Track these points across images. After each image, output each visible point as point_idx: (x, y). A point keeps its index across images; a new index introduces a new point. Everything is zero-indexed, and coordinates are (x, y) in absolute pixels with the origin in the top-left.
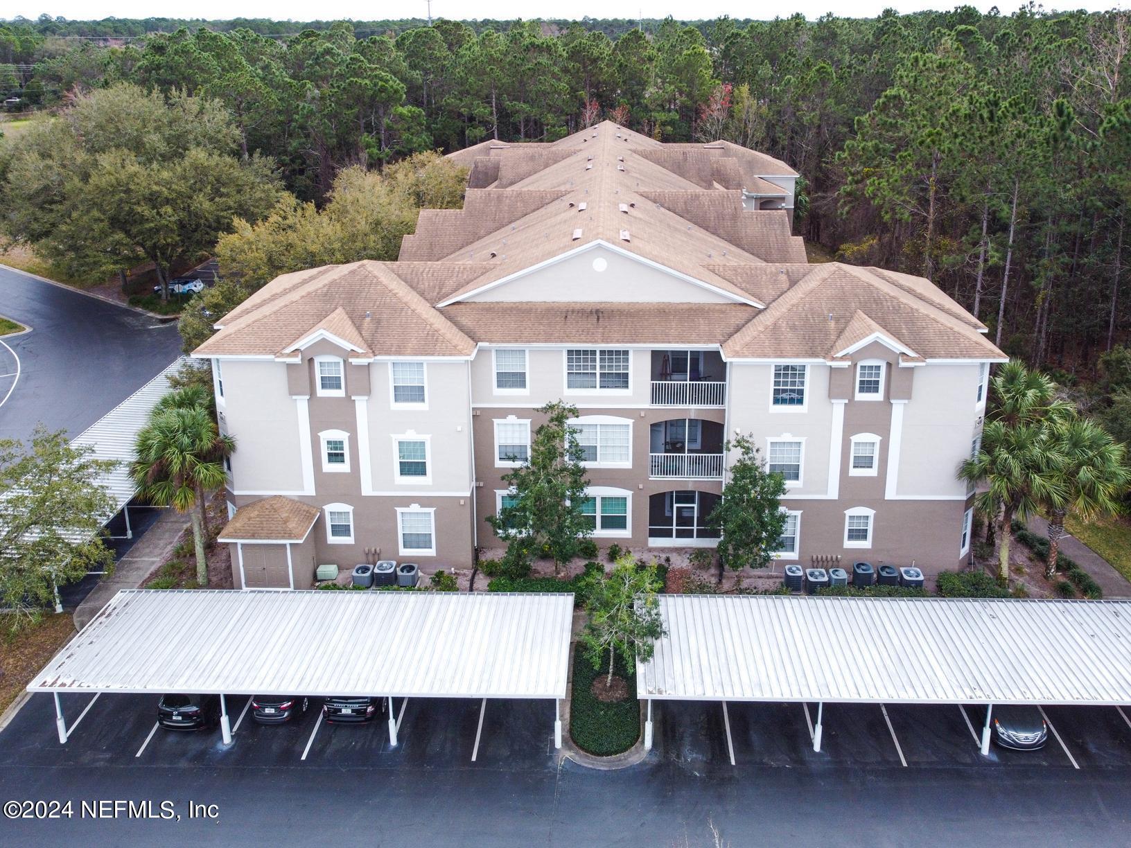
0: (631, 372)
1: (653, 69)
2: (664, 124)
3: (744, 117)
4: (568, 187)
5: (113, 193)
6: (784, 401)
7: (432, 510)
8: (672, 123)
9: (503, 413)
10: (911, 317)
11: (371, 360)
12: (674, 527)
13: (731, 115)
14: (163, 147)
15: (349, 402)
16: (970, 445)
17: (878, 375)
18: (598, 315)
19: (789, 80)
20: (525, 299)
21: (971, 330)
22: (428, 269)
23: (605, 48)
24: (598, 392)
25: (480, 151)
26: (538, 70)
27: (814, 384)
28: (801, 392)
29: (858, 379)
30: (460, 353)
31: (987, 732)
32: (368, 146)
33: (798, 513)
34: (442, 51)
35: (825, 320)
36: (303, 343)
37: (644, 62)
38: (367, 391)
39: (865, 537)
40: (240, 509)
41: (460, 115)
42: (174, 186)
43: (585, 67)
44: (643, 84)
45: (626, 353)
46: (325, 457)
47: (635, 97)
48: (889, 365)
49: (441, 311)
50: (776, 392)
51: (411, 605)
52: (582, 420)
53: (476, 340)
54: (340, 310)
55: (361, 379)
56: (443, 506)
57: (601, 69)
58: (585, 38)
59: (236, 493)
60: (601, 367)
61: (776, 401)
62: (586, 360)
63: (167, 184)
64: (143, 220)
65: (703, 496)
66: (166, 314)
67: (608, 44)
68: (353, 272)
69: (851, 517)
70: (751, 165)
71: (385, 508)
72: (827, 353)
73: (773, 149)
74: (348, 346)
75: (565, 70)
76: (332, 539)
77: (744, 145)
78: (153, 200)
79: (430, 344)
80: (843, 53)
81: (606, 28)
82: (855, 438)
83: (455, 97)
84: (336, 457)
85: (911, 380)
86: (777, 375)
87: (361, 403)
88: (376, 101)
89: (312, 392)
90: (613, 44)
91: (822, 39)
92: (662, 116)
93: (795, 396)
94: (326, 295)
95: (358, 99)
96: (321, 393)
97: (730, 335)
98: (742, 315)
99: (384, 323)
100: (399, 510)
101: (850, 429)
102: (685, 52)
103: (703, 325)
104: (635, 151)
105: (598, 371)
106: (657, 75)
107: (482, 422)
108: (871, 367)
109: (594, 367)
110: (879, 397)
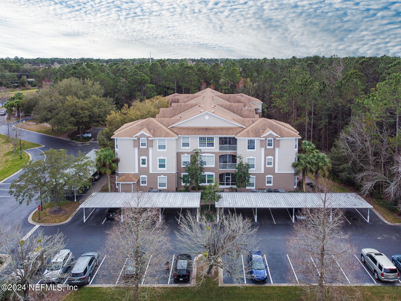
0: (214, 143)
1: (222, 74)
2: (225, 90)
3: (249, 87)
4: (198, 103)
5: (72, 107)
6: (250, 149)
7: (166, 177)
8: (228, 89)
9: (184, 153)
10: (280, 129)
11: (153, 138)
12: (225, 183)
13: (245, 87)
14: (83, 95)
15: (148, 149)
16: (294, 159)
17: (272, 142)
18: (207, 130)
19: (261, 77)
20: (189, 126)
21: (296, 133)
22: (166, 120)
23: (208, 68)
24: (207, 148)
25: (173, 96)
26: (189, 74)
27: (257, 144)
28: (254, 146)
29: (267, 143)
30: (174, 137)
31: (294, 216)
32: (139, 96)
33: (255, 177)
34: (160, 69)
35: (260, 130)
36: (137, 135)
37: (219, 72)
38: (152, 146)
39: (271, 183)
40: (120, 177)
41: (165, 87)
42: (88, 105)
43: (202, 73)
44: (219, 78)
45: (213, 138)
46: (141, 163)
47: (217, 82)
48: (274, 139)
49: (169, 129)
50: (248, 146)
51: (163, 195)
52: (203, 155)
53: (178, 135)
54: (145, 128)
55: (150, 143)
56: (169, 175)
57: (207, 74)
58: (202, 65)
59: (119, 173)
60: (207, 142)
61: (248, 149)
62: (203, 140)
63: (87, 104)
64: (79, 114)
65: (232, 174)
66: (82, 142)
67: (209, 67)
68: (147, 120)
69: (267, 178)
70: (249, 100)
71: (155, 176)
72: (259, 136)
73: (257, 97)
74: (148, 135)
75: (196, 74)
76: (141, 185)
77: (249, 95)
78: (82, 109)
79: (167, 135)
80: (278, 69)
81: (208, 62)
82: (267, 157)
83: (164, 82)
84: (144, 163)
85: (279, 143)
86: (248, 142)
87: (150, 150)
88: (142, 83)
89: (139, 147)
90: (210, 67)
91: (272, 65)
92: (225, 87)
93: (253, 147)
94: (141, 125)
95: (136, 82)
96: (141, 147)
97: (238, 134)
98: (241, 129)
99: (156, 131)
100: (158, 177)
101: (266, 155)
102: (231, 69)
103: (231, 131)
104: (216, 95)
105: (206, 143)
106: (223, 76)
107: (179, 155)
108: (270, 140)
109: (206, 142)
110: (272, 147)
